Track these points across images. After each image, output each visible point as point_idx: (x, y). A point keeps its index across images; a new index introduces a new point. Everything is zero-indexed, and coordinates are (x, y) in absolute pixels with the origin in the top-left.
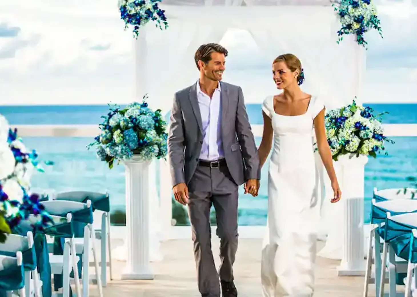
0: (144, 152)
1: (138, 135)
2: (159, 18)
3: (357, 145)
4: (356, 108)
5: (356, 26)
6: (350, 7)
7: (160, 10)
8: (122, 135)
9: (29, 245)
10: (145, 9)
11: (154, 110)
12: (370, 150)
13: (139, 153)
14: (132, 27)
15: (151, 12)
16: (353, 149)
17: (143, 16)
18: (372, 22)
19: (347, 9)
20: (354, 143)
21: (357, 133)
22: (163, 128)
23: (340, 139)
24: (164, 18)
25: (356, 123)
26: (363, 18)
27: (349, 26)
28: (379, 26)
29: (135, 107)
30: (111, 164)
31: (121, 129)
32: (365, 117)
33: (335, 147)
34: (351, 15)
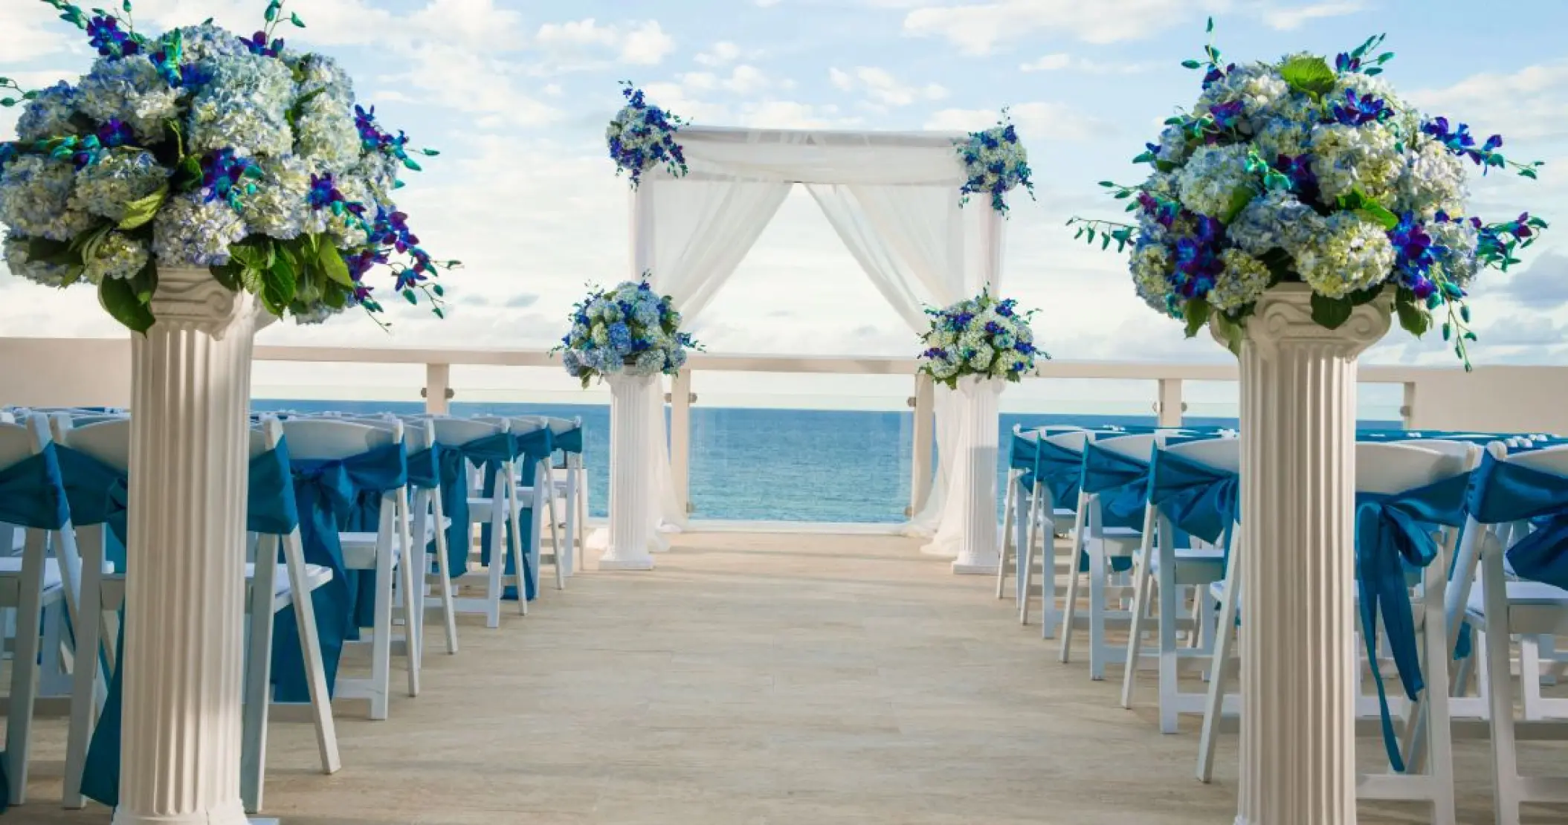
0: (641, 360)
1: (632, 331)
2: (672, 158)
3: (989, 358)
4: (988, 300)
5: (991, 179)
6: (983, 147)
7: (675, 145)
8: (606, 331)
9: (427, 443)
10: (650, 143)
11: (661, 296)
12: (1011, 367)
13: (634, 364)
14: (627, 172)
15: (661, 148)
16: (982, 366)
17: (647, 153)
18: (1017, 171)
19: (978, 150)
20: (983, 355)
21: (989, 340)
22: (673, 323)
23: (961, 348)
24: (681, 159)
25: (988, 324)
26: (1003, 164)
27: (980, 180)
28: (1029, 179)
29: (629, 289)
30: (586, 381)
31: (605, 322)
32: (1002, 314)
33: (953, 362)
34: (985, 160)
